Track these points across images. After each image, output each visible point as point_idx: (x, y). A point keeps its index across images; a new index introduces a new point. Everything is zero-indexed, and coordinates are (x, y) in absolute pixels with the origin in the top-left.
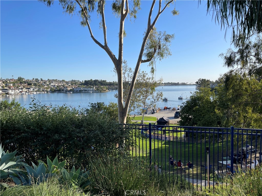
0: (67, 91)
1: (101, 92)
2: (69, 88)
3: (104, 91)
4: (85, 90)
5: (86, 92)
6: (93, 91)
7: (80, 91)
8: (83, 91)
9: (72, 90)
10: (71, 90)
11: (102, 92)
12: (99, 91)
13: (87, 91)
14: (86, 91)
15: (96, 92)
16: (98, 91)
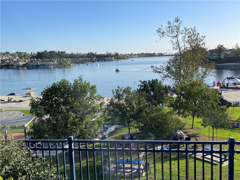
0: (18, 67)
1: (64, 67)
2: (21, 63)
3: (68, 65)
4: (43, 65)
5: (44, 67)
6: (54, 66)
7: (37, 66)
8: (41, 66)
9: (26, 65)
10: (24, 66)
11: (67, 67)
12: (62, 66)
13: (46, 67)
14: (45, 65)
15: (58, 67)
16: (60, 66)
